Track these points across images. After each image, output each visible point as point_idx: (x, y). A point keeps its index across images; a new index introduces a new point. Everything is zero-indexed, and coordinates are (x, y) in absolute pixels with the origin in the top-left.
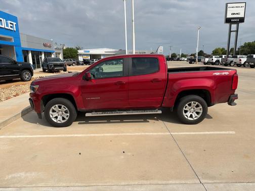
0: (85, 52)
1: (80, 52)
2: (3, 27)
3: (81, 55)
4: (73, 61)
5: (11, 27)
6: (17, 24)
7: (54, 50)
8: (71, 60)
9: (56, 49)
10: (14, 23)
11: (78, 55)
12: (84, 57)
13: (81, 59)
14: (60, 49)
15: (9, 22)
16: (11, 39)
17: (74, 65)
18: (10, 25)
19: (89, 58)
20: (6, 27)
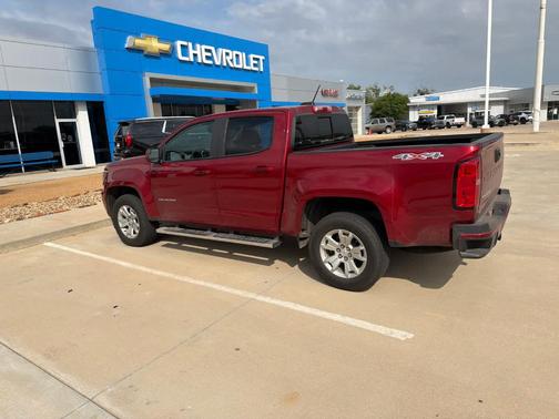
0: (428, 99)
1: (414, 100)
2: (240, 66)
3: (415, 107)
4: (387, 123)
5: (255, 65)
6: (267, 57)
7: (344, 101)
8: (382, 121)
9: (349, 99)
10: (262, 58)
11: (408, 108)
12: (421, 111)
13: (414, 116)
14: (360, 99)
15: (252, 56)
16: (252, 88)
17: (388, 130)
18: (252, 62)
19: (435, 112)
20: (246, 67)
